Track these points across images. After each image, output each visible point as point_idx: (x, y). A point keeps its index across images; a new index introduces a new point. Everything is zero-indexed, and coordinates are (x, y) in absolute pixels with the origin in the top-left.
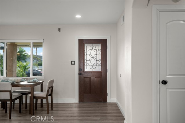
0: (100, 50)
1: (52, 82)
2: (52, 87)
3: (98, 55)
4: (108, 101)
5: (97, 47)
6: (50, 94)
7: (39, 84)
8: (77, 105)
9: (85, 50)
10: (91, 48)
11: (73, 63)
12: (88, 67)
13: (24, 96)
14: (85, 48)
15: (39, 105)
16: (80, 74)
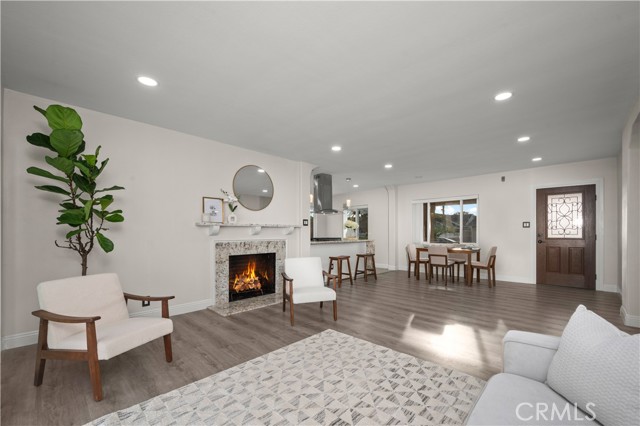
0: (580, 204)
1: (494, 249)
2: (494, 257)
3: (575, 213)
4: (597, 289)
5: (574, 200)
6: (491, 266)
7: (474, 251)
8: (533, 291)
9: (550, 206)
10: (562, 201)
11: (526, 225)
12: (555, 232)
13: (456, 266)
14: (549, 202)
15: (475, 281)
16: (539, 242)
